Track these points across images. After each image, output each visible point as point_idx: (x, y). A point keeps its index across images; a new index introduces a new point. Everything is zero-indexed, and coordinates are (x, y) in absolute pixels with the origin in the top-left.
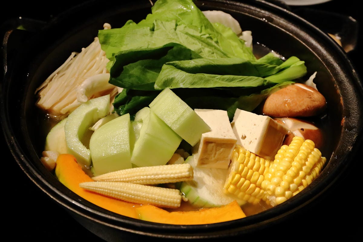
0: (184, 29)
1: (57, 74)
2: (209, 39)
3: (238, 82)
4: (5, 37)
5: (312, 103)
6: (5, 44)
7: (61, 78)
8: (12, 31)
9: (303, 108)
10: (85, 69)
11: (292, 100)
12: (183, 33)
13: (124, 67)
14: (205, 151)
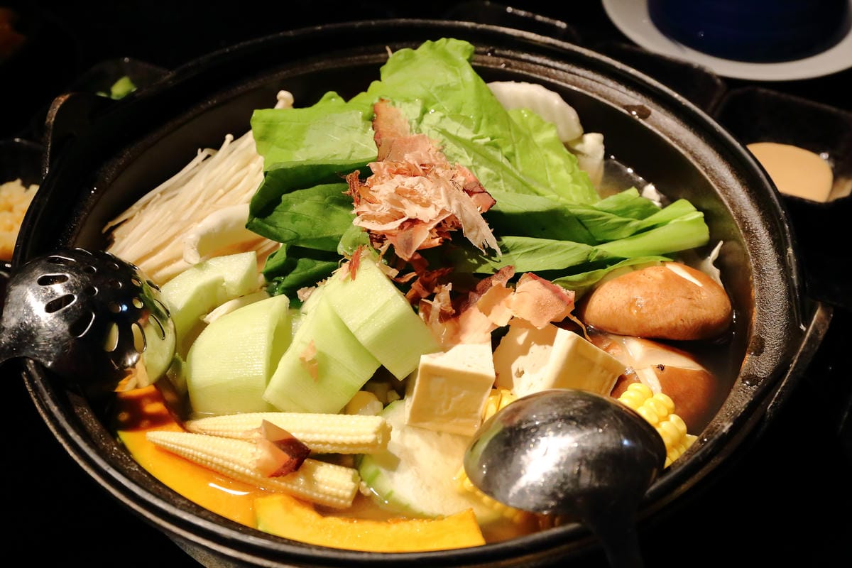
0: (440, 122)
1: (159, 195)
2: (491, 147)
3: (523, 253)
4: (51, 107)
5: (692, 311)
6: (49, 122)
7: (169, 202)
8: (67, 96)
9: (669, 320)
10: (222, 187)
11: (649, 299)
12: (435, 130)
13: (284, 197)
14: (425, 394)
